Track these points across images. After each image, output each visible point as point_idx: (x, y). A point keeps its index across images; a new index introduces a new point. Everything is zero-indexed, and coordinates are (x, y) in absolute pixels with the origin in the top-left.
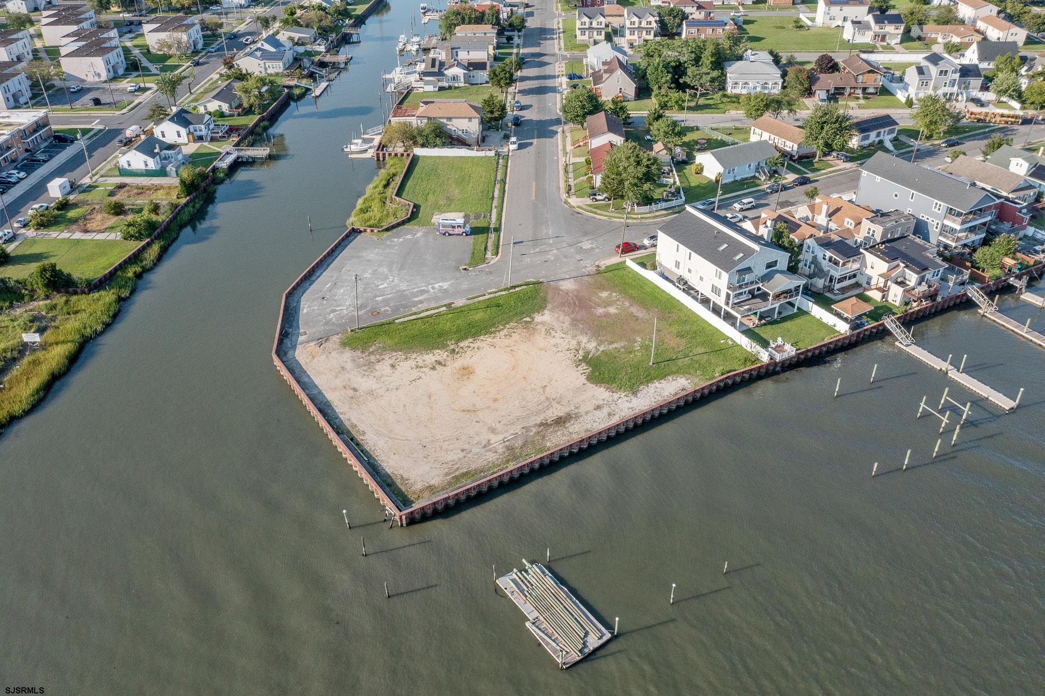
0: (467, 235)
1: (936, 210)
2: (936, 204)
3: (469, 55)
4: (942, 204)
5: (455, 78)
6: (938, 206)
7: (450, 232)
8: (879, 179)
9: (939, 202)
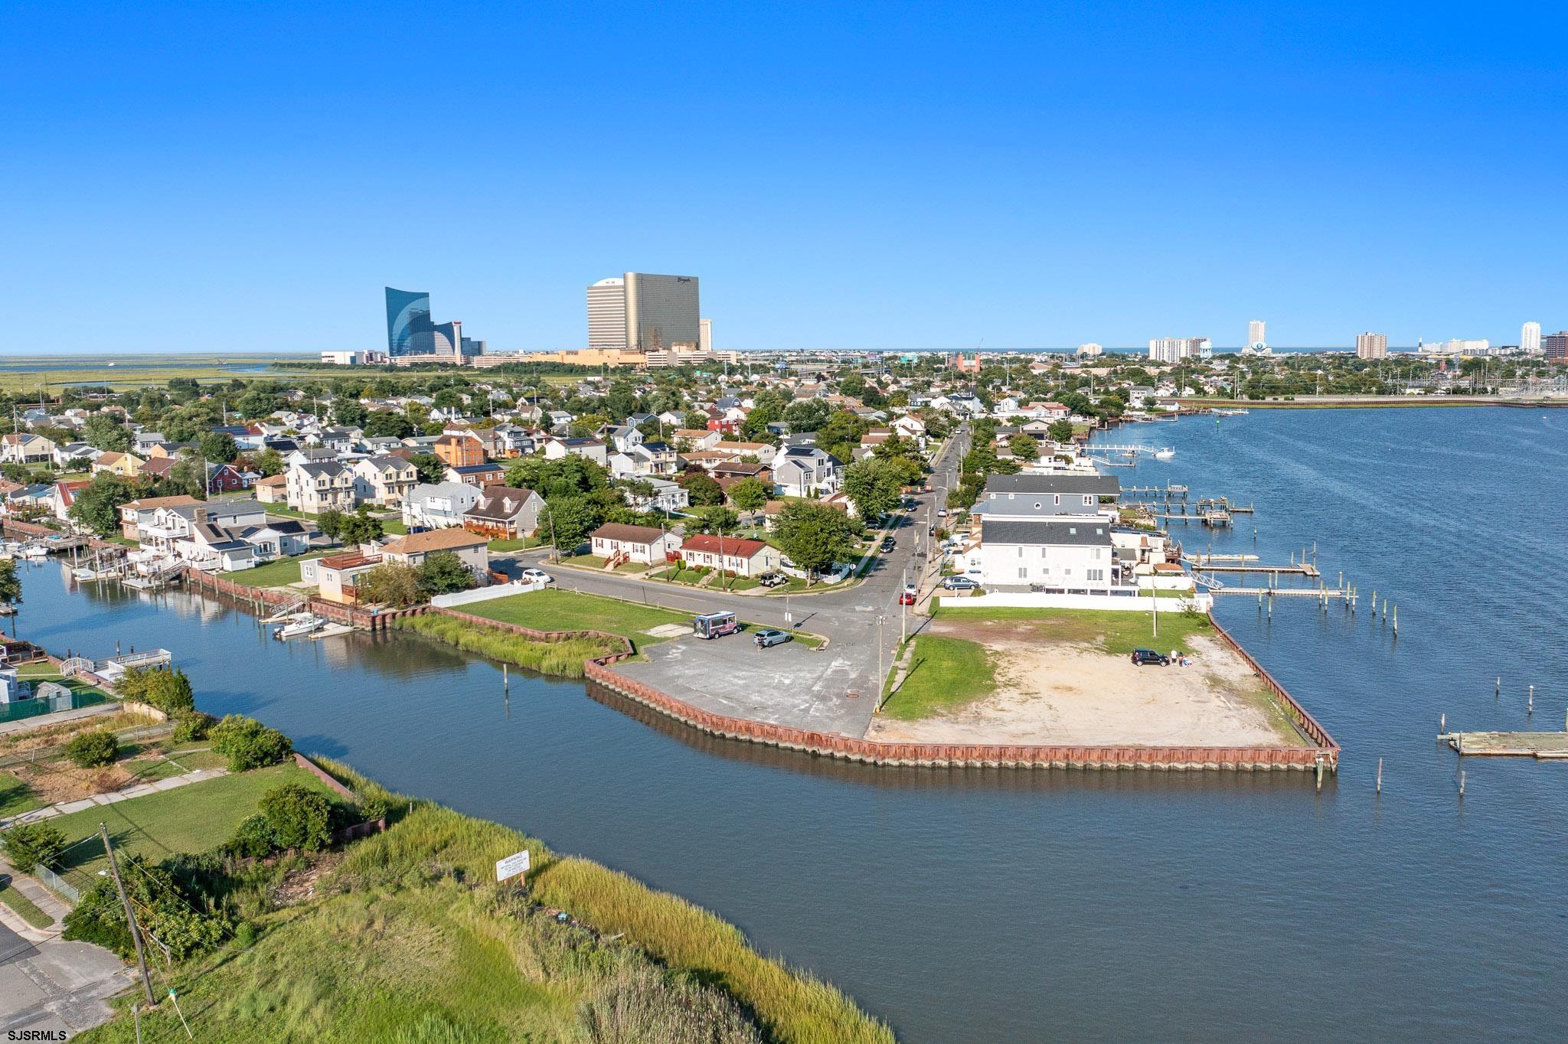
0: (739, 631)
1: (1088, 504)
2: (1086, 498)
3: (235, 522)
4: (1092, 495)
5: (265, 548)
6: (1088, 500)
7: (721, 631)
8: (1011, 496)
9: (1088, 495)
